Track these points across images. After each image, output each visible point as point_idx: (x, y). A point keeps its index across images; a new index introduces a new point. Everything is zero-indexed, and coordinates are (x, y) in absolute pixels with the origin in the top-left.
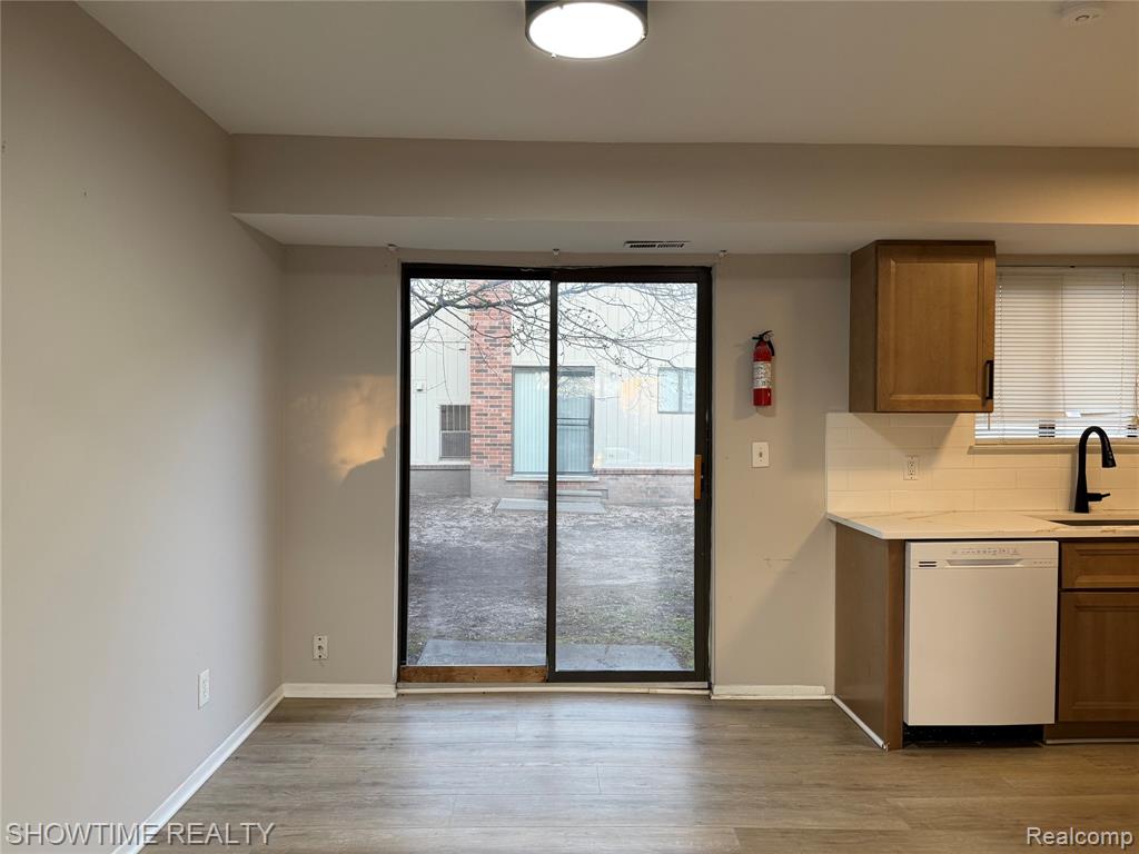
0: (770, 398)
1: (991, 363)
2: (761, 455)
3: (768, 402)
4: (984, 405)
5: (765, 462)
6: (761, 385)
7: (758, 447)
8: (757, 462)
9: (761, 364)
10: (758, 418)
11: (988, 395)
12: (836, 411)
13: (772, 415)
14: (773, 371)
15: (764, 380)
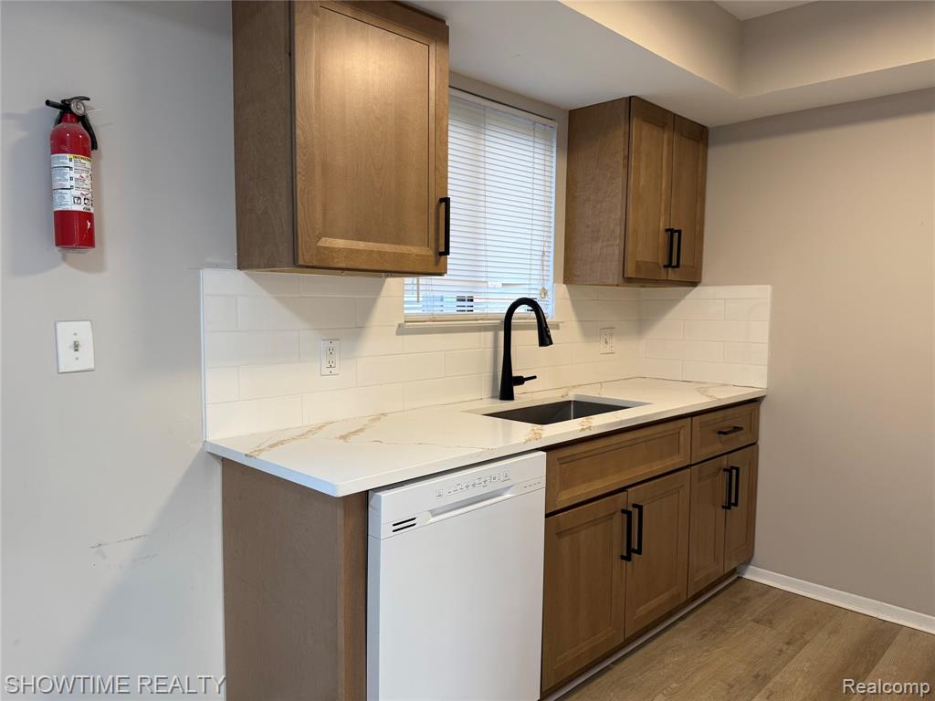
0: (91, 231)
1: (446, 201)
2: (76, 347)
3: (88, 240)
4: (437, 263)
5: (86, 359)
6: (69, 202)
7: (67, 331)
8: (68, 361)
9: (66, 159)
10: (66, 272)
11: (442, 249)
12: (217, 266)
13: (99, 267)
14: (95, 176)
15: (76, 192)
